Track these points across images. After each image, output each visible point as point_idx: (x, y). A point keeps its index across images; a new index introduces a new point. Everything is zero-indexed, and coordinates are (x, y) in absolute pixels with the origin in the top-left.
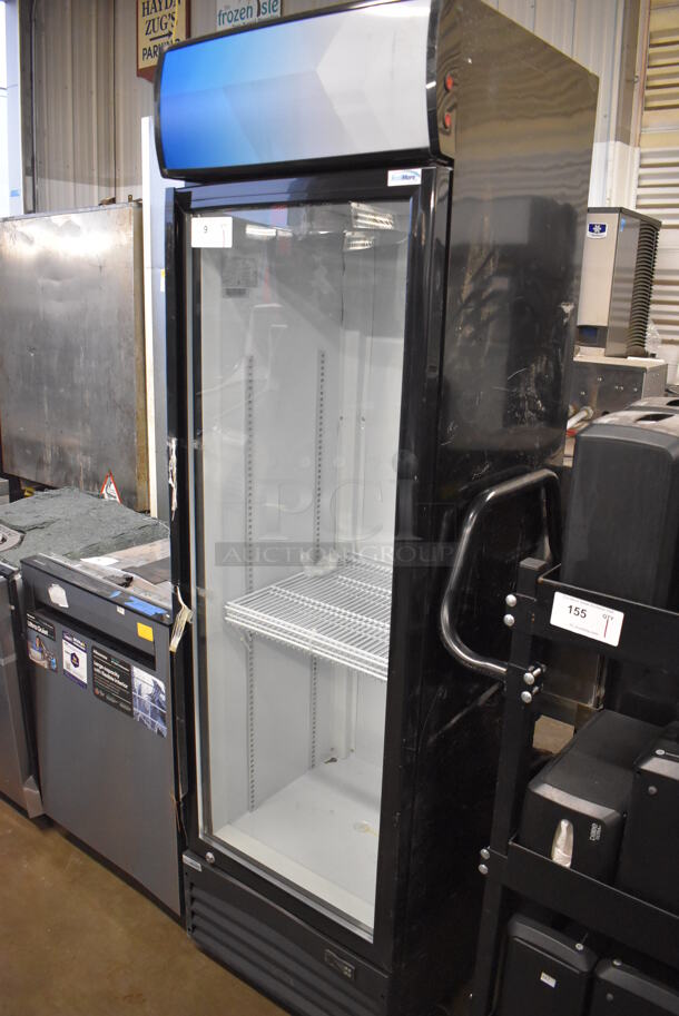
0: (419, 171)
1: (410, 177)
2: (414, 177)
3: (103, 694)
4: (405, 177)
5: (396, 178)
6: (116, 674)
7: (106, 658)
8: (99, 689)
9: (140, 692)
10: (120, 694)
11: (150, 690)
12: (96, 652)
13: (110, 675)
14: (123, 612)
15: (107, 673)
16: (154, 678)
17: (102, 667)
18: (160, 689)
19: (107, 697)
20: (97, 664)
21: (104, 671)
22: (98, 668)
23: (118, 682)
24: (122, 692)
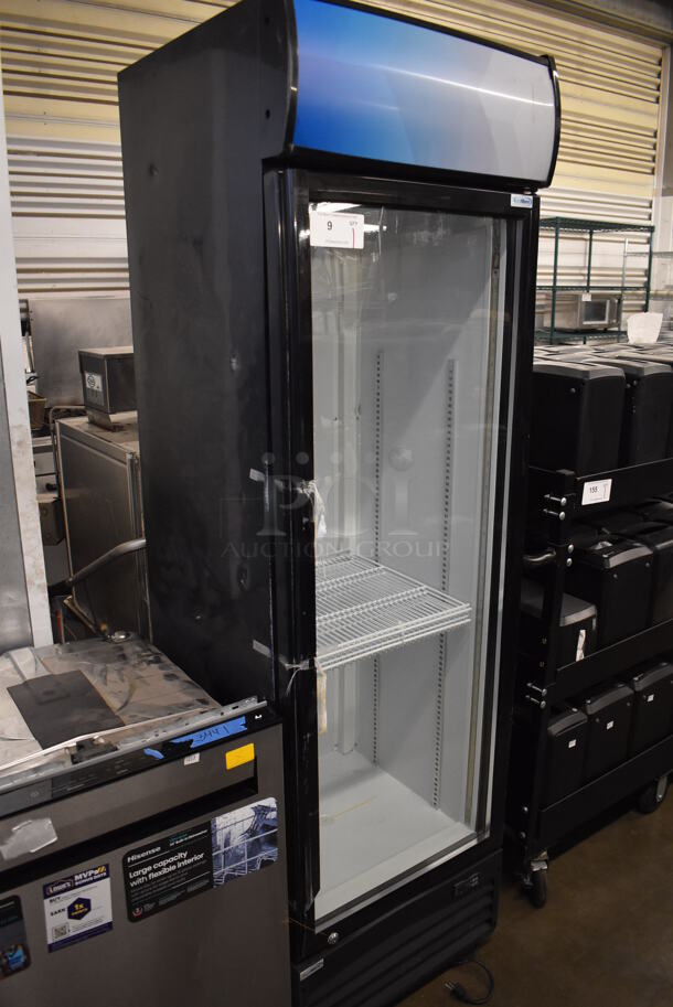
3: (152, 906)
6: (180, 855)
7: (158, 849)
8: (141, 905)
9: (227, 843)
10: (187, 878)
11: (247, 825)
12: (133, 858)
13: (167, 866)
14: (196, 758)
15: (160, 869)
16: (255, 804)
17: (149, 868)
18: (267, 809)
19: (161, 903)
20: (138, 873)
21: (154, 871)
22: (140, 876)
23: (186, 862)
24: (193, 871)
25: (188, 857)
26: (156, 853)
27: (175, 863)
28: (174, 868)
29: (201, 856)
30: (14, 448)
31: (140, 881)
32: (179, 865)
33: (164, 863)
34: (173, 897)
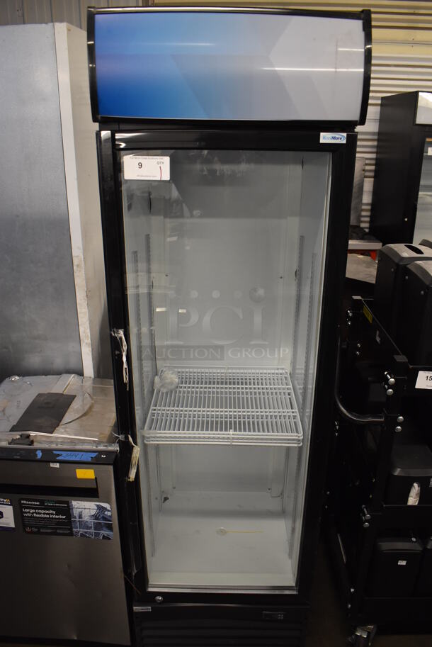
0: (345, 135)
1: (338, 138)
2: (341, 139)
3: (36, 530)
4: (334, 138)
5: (326, 138)
6: (51, 512)
7: (38, 503)
8: (31, 527)
9: (80, 517)
10: (56, 525)
11: (93, 512)
12: (25, 502)
13: (44, 514)
14: (57, 465)
15: (40, 514)
16: (98, 503)
17: (34, 511)
18: (105, 509)
19: (41, 531)
20: (28, 510)
21: (36, 513)
22: (29, 512)
23: (54, 516)
24: (59, 522)
25: (56, 514)
26: (37, 505)
27: (47, 514)
28: (48, 516)
29: (65, 517)
30: (75, 268)
31: (28, 515)
32: (51, 516)
33: (42, 512)
34: (49, 531)
